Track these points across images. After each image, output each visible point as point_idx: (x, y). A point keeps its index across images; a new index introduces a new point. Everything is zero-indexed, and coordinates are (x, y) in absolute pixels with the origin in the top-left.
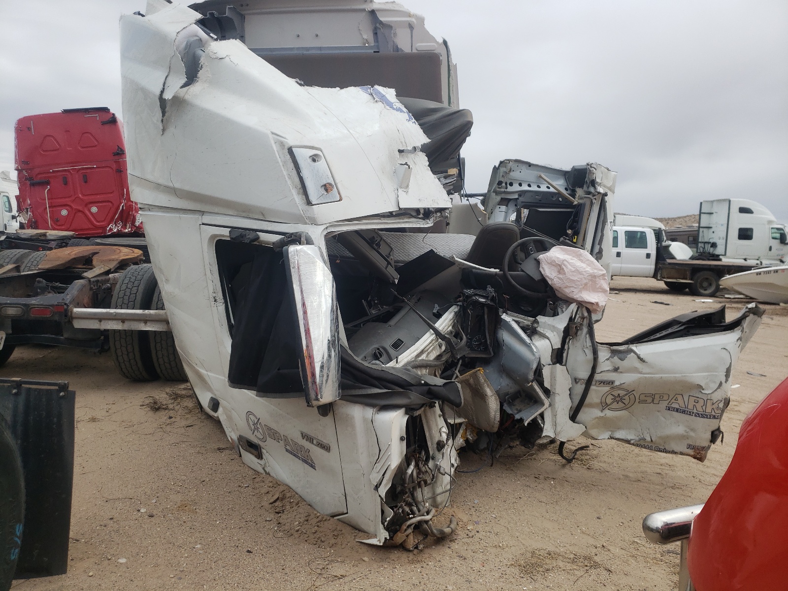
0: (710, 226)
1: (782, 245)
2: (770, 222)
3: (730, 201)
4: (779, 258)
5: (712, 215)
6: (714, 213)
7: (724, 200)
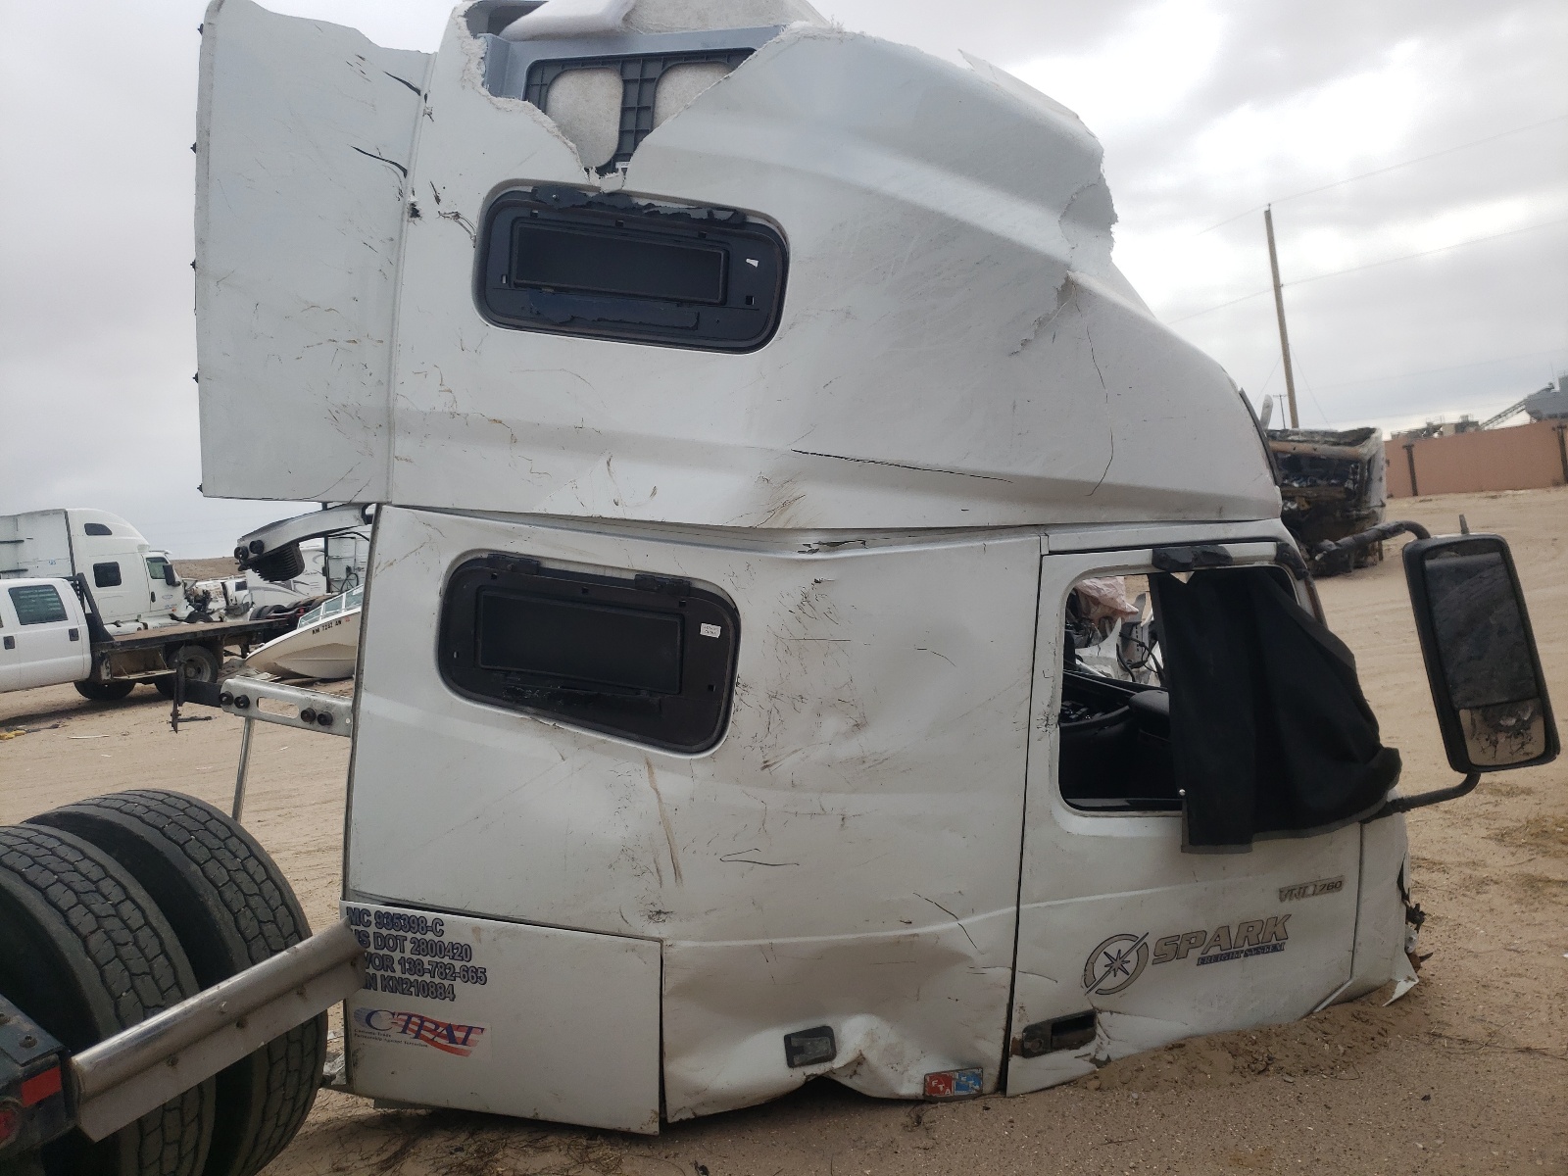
0: (21, 567)
1: (170, 587)
2: (142, 548)
3: (66, 513)
4: (170, 611)
5: (20, 545)
6: (26, 541)
7: (56, 512)
